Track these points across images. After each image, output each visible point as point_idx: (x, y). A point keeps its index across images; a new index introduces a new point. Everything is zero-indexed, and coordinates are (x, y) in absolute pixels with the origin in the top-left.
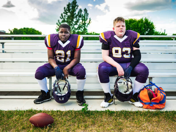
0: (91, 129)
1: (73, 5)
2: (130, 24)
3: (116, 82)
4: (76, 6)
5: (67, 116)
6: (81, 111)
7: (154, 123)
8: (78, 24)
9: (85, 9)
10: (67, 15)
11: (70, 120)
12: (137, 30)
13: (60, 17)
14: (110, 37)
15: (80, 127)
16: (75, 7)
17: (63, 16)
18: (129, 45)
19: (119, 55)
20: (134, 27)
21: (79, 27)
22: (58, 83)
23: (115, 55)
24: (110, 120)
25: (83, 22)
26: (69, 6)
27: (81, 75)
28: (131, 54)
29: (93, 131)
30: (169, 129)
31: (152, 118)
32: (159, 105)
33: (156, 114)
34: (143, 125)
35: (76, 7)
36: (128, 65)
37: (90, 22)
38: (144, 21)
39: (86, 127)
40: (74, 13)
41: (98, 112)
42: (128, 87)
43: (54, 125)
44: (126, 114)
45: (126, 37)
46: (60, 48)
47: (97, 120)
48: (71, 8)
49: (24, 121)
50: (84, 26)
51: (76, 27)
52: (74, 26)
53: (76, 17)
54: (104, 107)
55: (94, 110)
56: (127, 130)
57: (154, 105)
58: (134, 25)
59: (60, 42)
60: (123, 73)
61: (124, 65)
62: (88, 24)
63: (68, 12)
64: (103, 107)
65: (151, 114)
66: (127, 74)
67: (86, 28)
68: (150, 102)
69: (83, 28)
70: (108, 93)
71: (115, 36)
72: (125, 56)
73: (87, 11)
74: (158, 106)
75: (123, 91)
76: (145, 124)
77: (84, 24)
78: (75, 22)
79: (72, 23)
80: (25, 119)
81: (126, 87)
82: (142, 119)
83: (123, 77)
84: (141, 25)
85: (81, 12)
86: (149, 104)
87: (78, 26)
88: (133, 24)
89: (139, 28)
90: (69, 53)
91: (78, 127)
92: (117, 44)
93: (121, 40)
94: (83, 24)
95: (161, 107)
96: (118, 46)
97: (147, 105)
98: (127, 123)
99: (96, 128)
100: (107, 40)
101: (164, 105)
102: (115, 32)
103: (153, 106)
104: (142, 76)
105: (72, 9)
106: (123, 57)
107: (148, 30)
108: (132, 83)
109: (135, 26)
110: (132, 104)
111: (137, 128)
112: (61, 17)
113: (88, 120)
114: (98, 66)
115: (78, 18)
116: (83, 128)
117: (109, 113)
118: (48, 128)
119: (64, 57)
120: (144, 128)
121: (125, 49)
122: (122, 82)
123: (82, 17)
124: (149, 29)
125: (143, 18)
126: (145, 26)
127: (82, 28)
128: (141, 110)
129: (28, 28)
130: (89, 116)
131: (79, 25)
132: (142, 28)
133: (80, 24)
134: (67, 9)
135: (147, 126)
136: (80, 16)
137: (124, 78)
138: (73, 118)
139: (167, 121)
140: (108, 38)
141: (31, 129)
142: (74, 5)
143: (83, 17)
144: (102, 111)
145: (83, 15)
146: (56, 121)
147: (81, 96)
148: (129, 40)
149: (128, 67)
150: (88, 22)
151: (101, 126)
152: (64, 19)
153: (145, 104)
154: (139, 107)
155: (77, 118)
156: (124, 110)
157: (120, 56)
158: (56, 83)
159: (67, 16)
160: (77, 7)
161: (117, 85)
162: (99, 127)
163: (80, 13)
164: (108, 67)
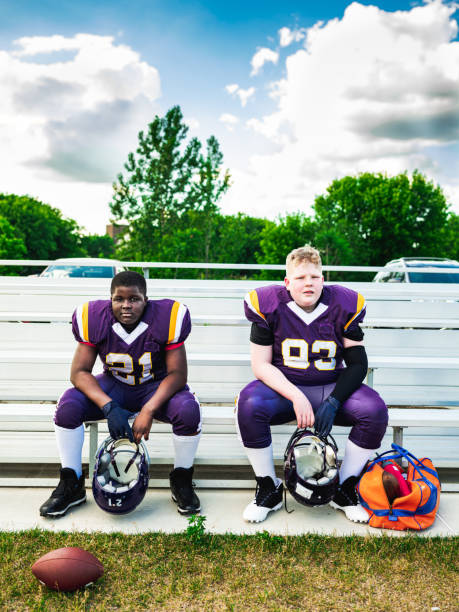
0: (210, 597)
1: (169, 125)
2: (362, 189)
3: (291, 448)
4: (180, 127)
5: (142, 551)
6: (184, 535)
7: (397, 578)
8: (187, 188)
9: (213, 138)
10: (148, 157)
11: (150, 565)
12: (387, 211)
13: (126, 167)
14: (275, 307)
15: (180, 592)
16: (177, 132)
17: (137, 163)
18: (333, 332)
19: (301, 363)
20: (377, 200)
21: (191, 200)
22: (113, 448)
23: (289, 361)
24: (268, 566)
25: (205, 183)
26: (155, 127)
27: (187, 423)
28: (338, 358)
29: (217, 603)
30: (434, 599)
31: (391, 559)
32: (417, 518)
33: (405, 548)
34: (363, 585)
35: (181, 132)
36: (328, 390)
37: (229, 183)
38: (411, 184)
39: (196, 590)
40: (174, 152)
41: (234, 537)
42: (325, 461)
43: (104, 584)
44: (315, 547)
45: (322, 308)
46: (119, 346)
47: (230, 566)
48: (162, 134)
49: (15, 569)
50: (206, 195)
51: (180, 198)
52: (171, 197)
53: (180, 166)
54: (254, 522)
55: (222, 532)
56: (314, 600)
57: (400, 518)
58: (378, 194)
59: (118, 329)
60: (313, 419)
61: (317, 391)
62: (221, 189)
63: (151, 147)
64: (249, 522)
65: (391, 546)
66: (322, 423)
67: (215, 204)
68: (388, 508)
69: (204, 203)
70: (268, 479)
71: (292, 306)
72: (320, 365)
73: (217, 145)
74: (411, 522)
75: (310, 470)
76: (369, 583)
77: (208, 189)
78: (176, 183)
79: (167, 184)
80: (19, 561)
81: (318, 459)
82: (361, 562)
83: (313, 430)
84: (401, 195)
85: (197, 151)
86: (387, 514)
87: (186, 195)
88: (373, 192)
89: (396, 206)
90: (146, 359)
91: (174, 588)
92: (297, 329)
93: (308, 318)
94: (204, 190)
95: (423, 525)
96: (299, 336)
97: (381, 518)
98: (318, 575)
99: (224, 593)
100: (266, 316)
101: (432, 518)
102: (292, 294)
103: (398, 520)
104: (369, 431)
105: (166, 138)
106: (312, 368)
107: (424, 211)
108: (336, 449)
109: (380, 198)
110: (338, 509)
111: (345, 595)
112: (130, 166)
113: (205, 565)
114: (239, 395)
115: (184, 169)
116: (188, 595)
117: (265, 544)
118: (86, 594)
119: (131, 371)
120: (362, 594)
121: (319, 346)
122: (309, 444)
123: (200, 165)
124: (428, 210)
125: (406, 172)
126: (414, 198)
127: (200, 202)
128: (363, 531)
129: (13, 197)
130: (207, 552)
131: (190, 193)
132: (405, 207)
133: (193, 190)
134: (151, 138)
135: (372, 588)
136: (193, 163)
137: (315, 434)
138: (160, 559)
139: (433, 571)
140: (270, 310)
141: (38, 598)
142: (172, 125)
143: (202, 167)
144: (247, 537)
145: (206, 160)
146: (109, 569)
147: (184, 485)
148: (332, 317)
149: (327, 400)
150: (222, 184)
151: (241, 585)
152: (139, 171)
153: (376, 513)
154: (359, 521)
155: (171, 561)
156: (312, 532)
157: (305, 365)
158: (106, 447)
159: (149, 161)
160: (184, 132)
161: (293, 455)
162: (235, 589)
163: (193, 153)
164: (268, 401)
